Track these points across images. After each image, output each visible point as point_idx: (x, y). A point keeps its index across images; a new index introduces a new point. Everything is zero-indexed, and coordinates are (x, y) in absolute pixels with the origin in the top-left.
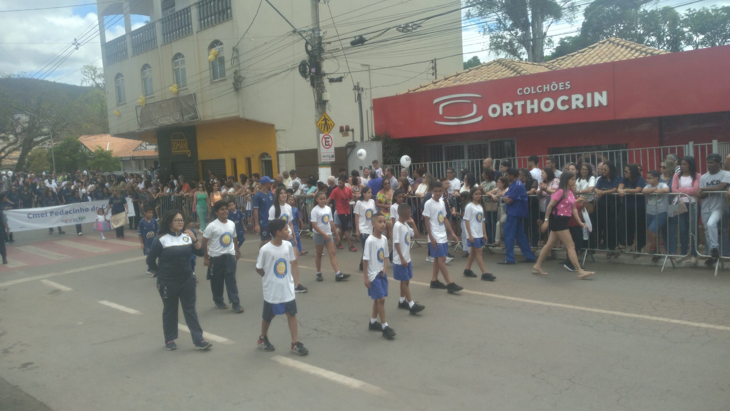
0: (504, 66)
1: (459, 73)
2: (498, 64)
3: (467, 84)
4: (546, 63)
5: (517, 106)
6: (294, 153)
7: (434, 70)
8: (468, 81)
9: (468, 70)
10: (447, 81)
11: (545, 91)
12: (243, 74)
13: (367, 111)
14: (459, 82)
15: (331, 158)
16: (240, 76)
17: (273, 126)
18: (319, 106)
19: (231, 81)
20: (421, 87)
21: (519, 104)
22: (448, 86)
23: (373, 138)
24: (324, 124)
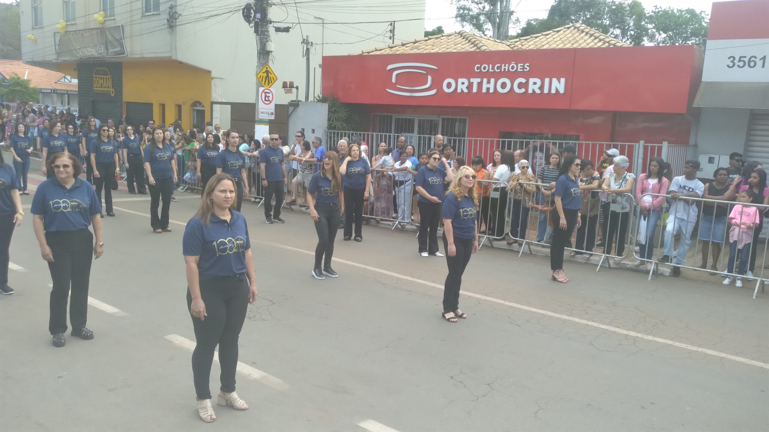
0: (465, 39)
1: (417, 40)
2: (459, 36)
3: (424, 53)
4: (508, 41)
5: (473, 83)
6: (230, 106)
7: (392, 34)
8: (426, 50)
9: (427, 38)
10: (404, 47)
11: (503, 70)
12: (179, 10)
13: (315, 68)
14: (416, 50)
15: (270, 116)
16: (176, 12)
17: (209, 72)
18: (262, 57)
19: (165, 16)
20: (376, 50)
21: (475, 81)
22: (405, 52)
23: (319, 99)
24: (265, 77)
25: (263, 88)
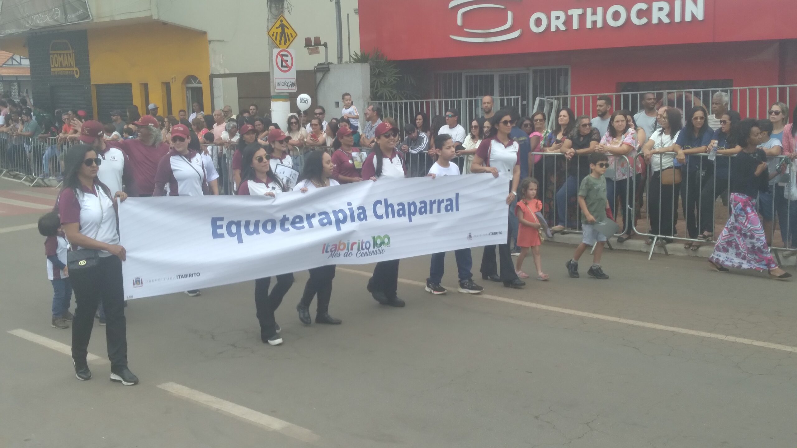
6: (236, 78)
13: (348, 15)
15: (290, 88)
17: (204, 33)
18: (273, 5)
23: (357, 58)
24: (280, 33)
25: (279, 50)
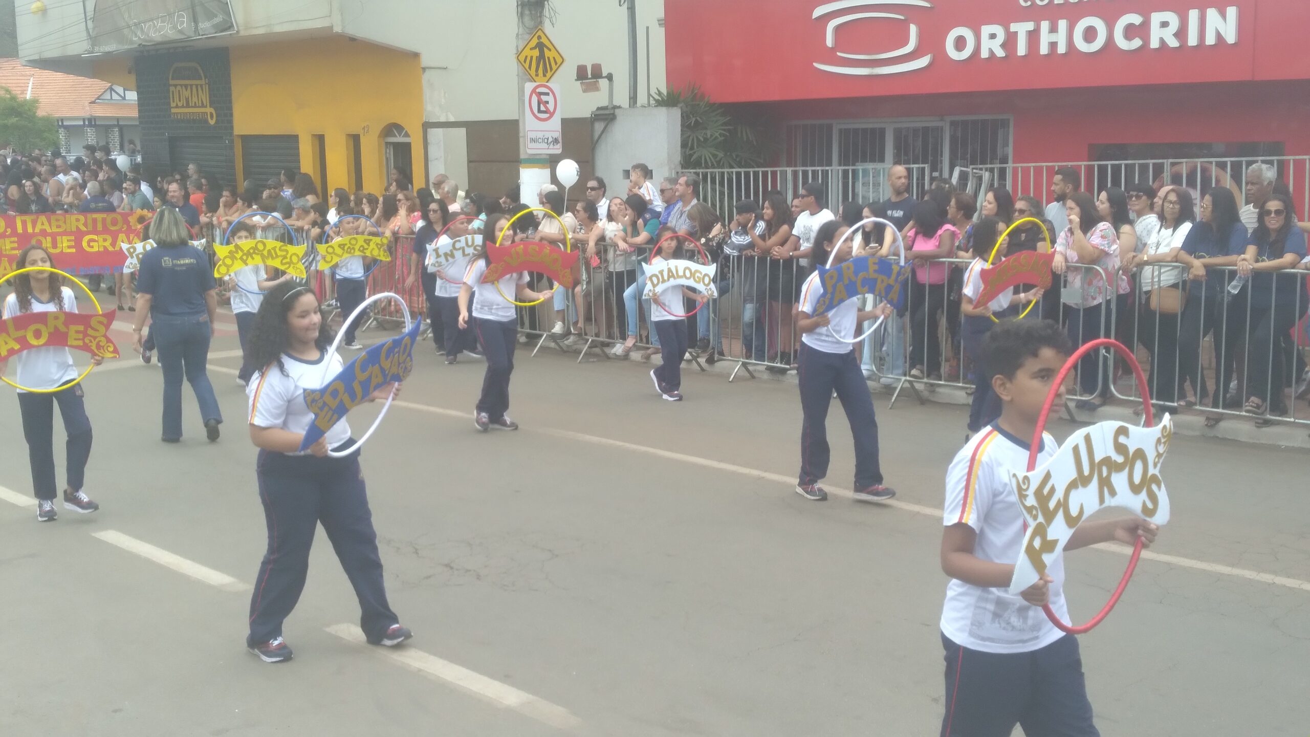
6: (464, 129)
13: (648, 28)
15: (551, 146)
17: (416, 55)
18: (527, 12)
23: (660, 99)
24: (537, 57)
25: (535, 84)
